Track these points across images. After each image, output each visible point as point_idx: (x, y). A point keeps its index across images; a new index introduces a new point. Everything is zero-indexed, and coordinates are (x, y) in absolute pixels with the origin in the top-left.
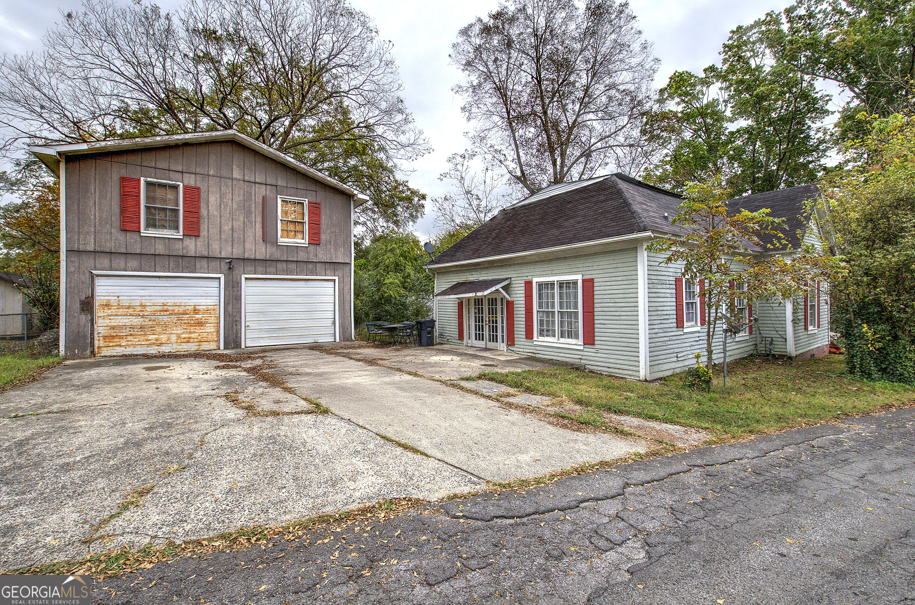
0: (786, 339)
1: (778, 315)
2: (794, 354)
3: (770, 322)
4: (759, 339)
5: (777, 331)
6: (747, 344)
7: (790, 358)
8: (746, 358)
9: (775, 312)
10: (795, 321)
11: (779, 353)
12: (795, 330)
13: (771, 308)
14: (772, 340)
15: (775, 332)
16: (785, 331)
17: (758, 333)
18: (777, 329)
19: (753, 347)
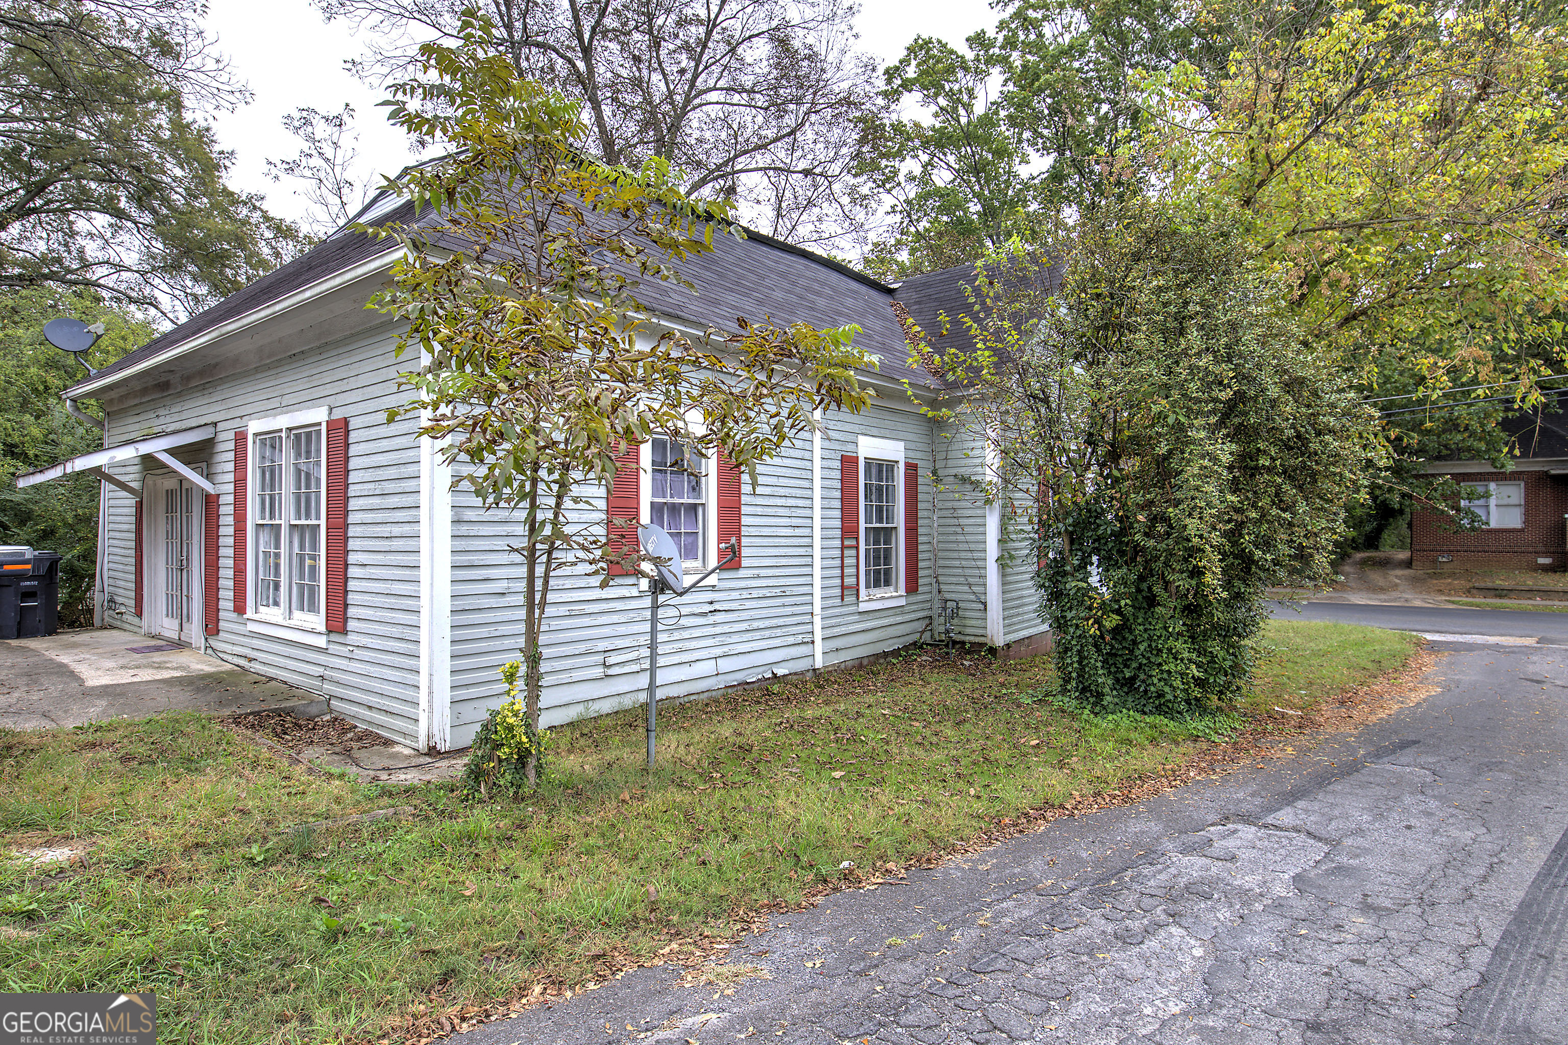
0: (985, 604)
1: (973, 546)
2: (999, 641)
3: (957, 563)
4: (937, 605)
5: (970, 585)
6: (899, 619)
7: (992, 651)
8: (895, 653)
9: (968, 538)
10: (1004, 562)
11: (972, 639)
12: (1004, 584)
13: (959, 530)
14: (958, 608)
15: (966, 588)
16: (985, 585)
17: (935, 591)
18: (971, 580)
19: (920, 625)
